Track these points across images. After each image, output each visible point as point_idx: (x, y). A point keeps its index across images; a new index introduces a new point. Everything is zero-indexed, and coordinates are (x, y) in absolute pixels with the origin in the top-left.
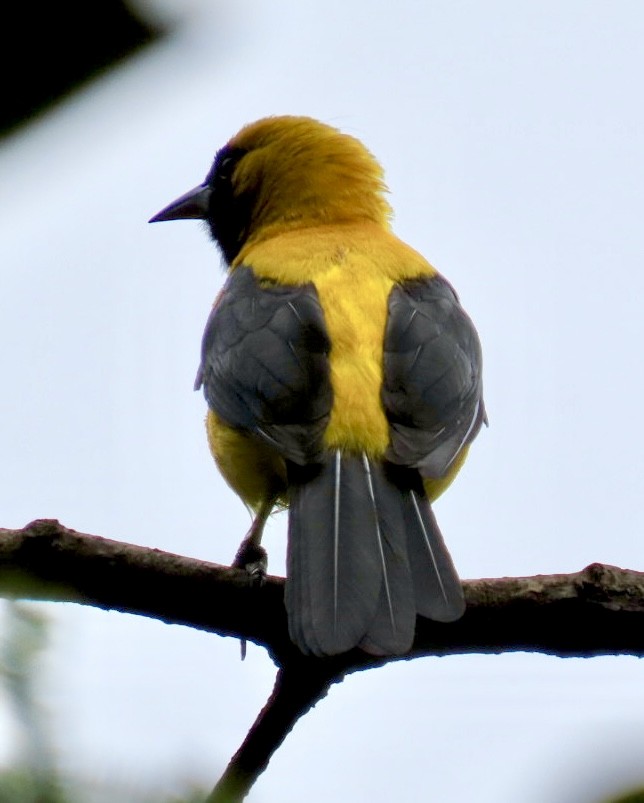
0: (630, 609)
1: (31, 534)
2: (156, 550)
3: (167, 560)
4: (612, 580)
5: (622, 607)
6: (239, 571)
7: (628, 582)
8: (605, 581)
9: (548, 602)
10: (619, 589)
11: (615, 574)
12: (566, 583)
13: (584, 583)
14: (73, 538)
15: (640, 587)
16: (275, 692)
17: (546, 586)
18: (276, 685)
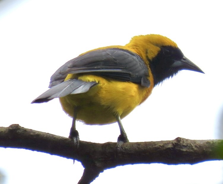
0: (189, 151)
1: (11, 128)
2: (48, 133)
3: (51, 136)
4: (183, 142)
5: (186, 150)
7: (188, 143)
8: (181, 143)
9: (165, 149)
10: (185, 145)
11: (184, 140)
12: (170, 143)
13: (175, 143)
14: (23, 130)
15: (192, 144)
16: (83, 175)
17: (164, 144)
18: (84, 173)
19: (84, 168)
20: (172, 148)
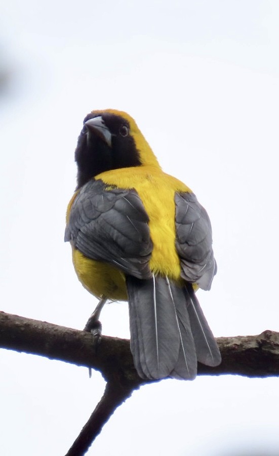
2: (45, 322)
3: (50, 327)
4: (276, 339)
6: (87, 333)
9: (244, 350)
12: (253, 340)
13: (261, 340)
14: (3, 316)
16: (105, 394)
17: (242, 342)
18: (106, 391)
19: (106, 383)
20: (256, 348)
